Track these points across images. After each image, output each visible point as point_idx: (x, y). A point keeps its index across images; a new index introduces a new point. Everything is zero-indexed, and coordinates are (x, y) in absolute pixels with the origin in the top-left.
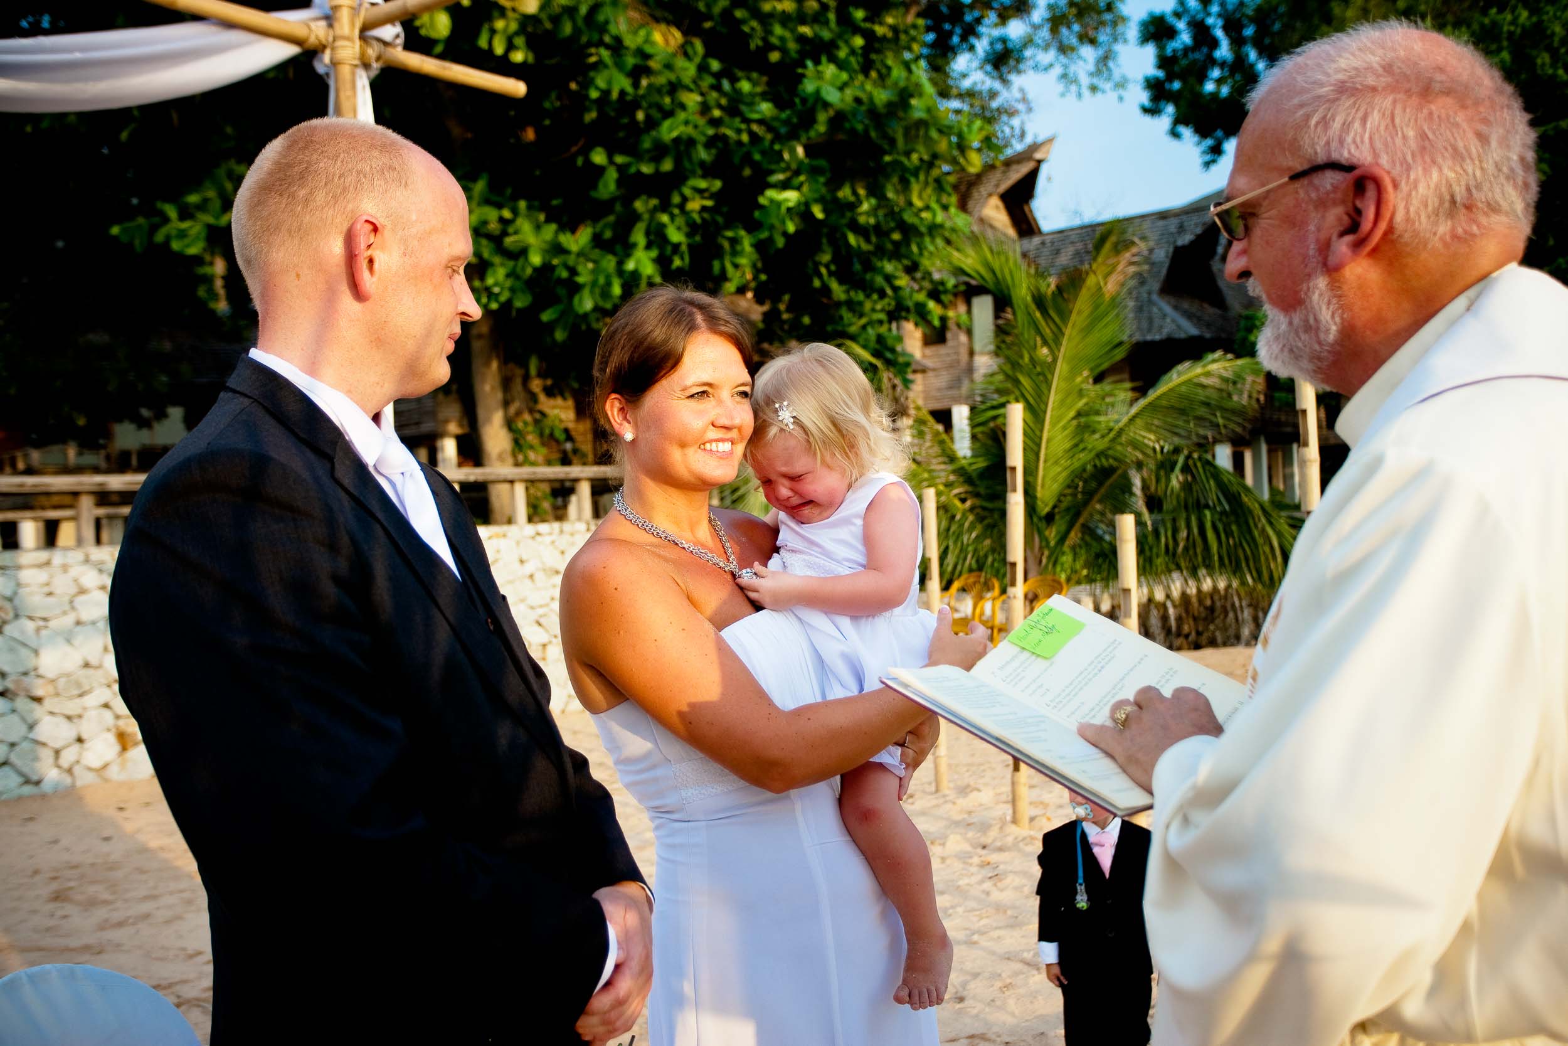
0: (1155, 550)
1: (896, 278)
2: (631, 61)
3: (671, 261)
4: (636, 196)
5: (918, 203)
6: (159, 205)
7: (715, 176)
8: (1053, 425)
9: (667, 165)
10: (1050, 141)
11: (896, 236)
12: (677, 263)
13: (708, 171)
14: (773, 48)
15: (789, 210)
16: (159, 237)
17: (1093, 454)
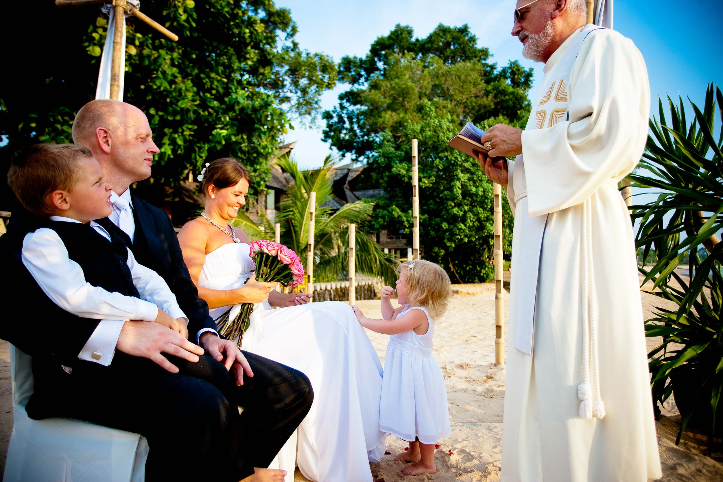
2: (170, 78)
3: (177, 151)
7: (195, 125)
9: (178, 118)
10: (295, 143)
11: (255, 155)
12: (179, 152)
13: (193, 123)
15: (224, 136)
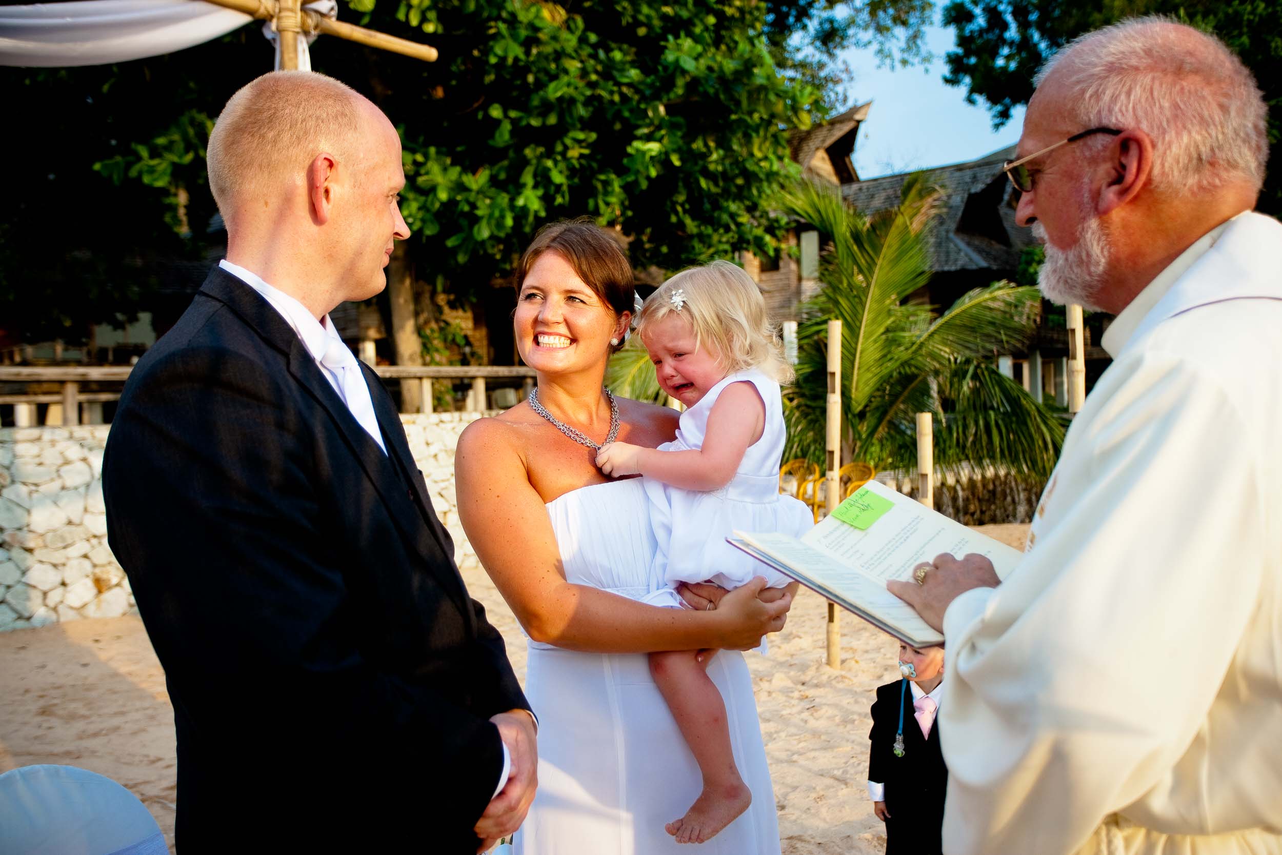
0: (948, 443)
1: (739, 215)
2: (523, 33)
3: (554, 199)
4: (527, 145)
5: (758, 154)
6: (133, 145)
7: (591, 130)
8: (866, 338)
9: (552, 120)
10: (868, 104)
11: (740, 181)
12: (559, 200)
13: (586, 125)
14: (641, 24)
15: (652, 158)
16: (133, 173)
17: (898, 363)
